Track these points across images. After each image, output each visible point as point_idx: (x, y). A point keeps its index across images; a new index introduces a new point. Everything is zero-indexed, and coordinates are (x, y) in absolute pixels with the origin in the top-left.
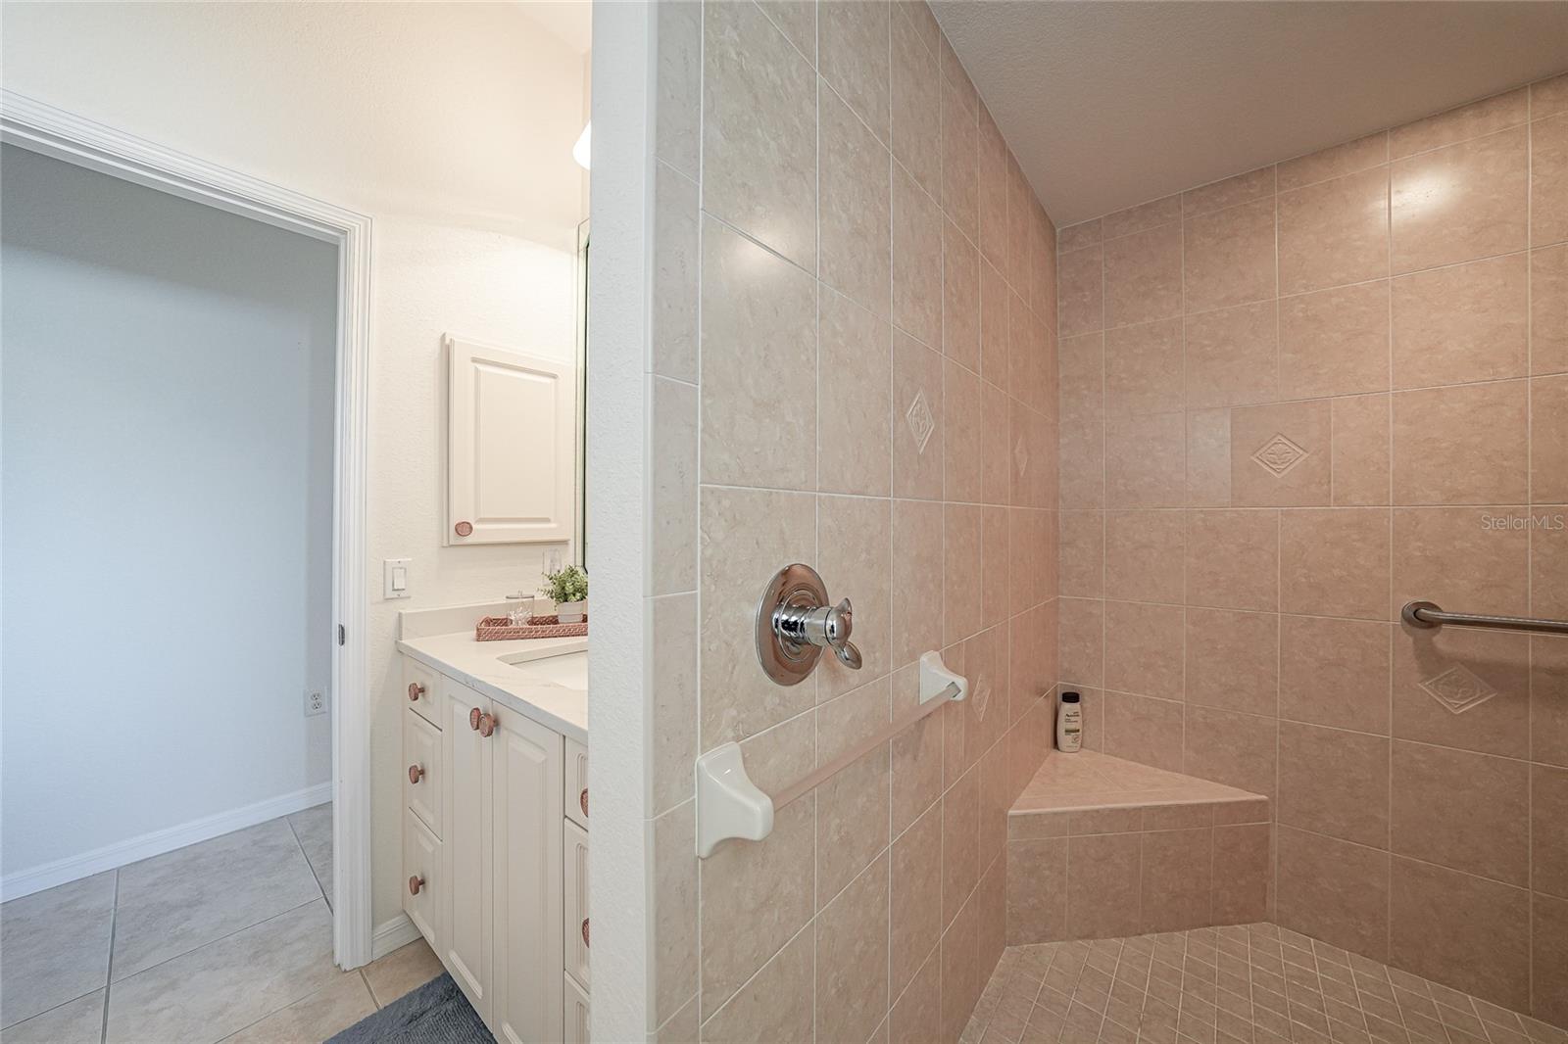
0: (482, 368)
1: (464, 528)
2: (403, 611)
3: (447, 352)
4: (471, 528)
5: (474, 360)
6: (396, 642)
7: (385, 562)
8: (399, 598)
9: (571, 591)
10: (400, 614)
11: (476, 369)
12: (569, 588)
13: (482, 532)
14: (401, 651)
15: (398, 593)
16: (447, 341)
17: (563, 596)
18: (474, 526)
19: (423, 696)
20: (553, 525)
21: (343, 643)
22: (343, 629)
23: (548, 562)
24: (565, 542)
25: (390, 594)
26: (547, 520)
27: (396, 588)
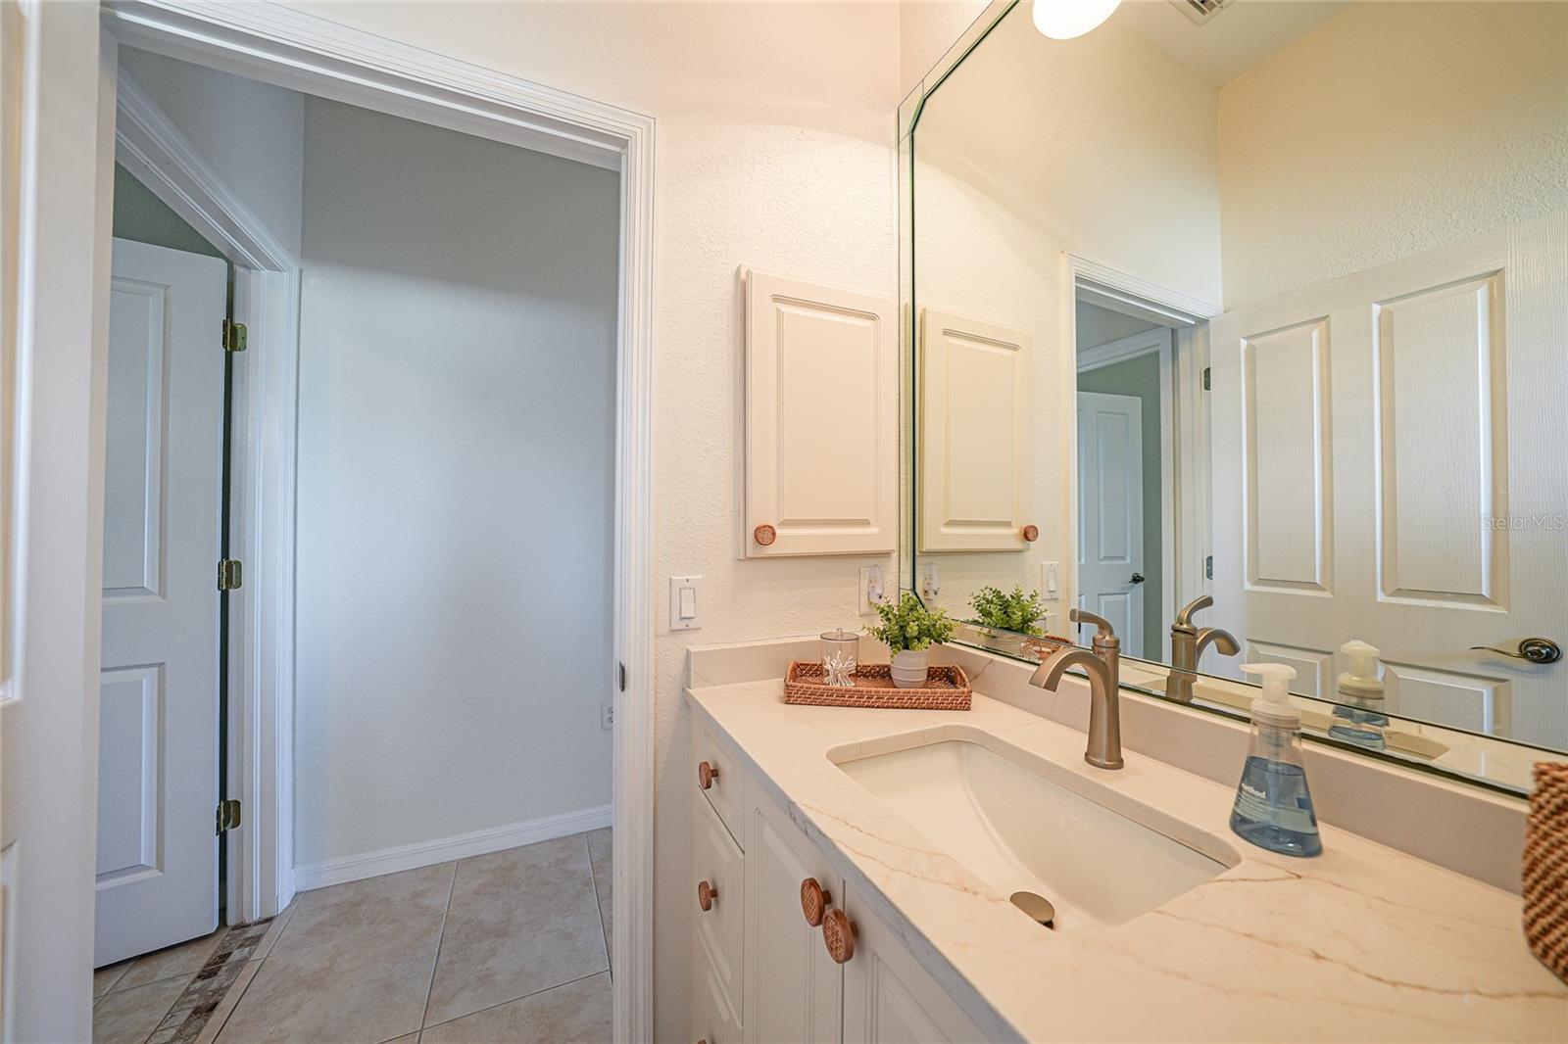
0: (785, 308)
1: (764, 535)
2: (693, 649)
3: (742, 291)
4: (774, 534)
5: (777, 299)
6: (683, 690)
7: (671, 579)
8: (687, 629)
9: (915, 634)
10: (688, 652)
11: (778, 310)
12: (913, 629)
13: (789, 539)
14: (688, 705)
15: (686, 622)
16: (743, 276)
17: (902, 641)
18: (778, 532)
19: (718, 782)
20: (873, 530)
21: (623, 688)
22: (623, 670)
23: (865, 583)
24: (886, 555)
25: (677, 624)
26: (866, 523)
27: (683, 616)
